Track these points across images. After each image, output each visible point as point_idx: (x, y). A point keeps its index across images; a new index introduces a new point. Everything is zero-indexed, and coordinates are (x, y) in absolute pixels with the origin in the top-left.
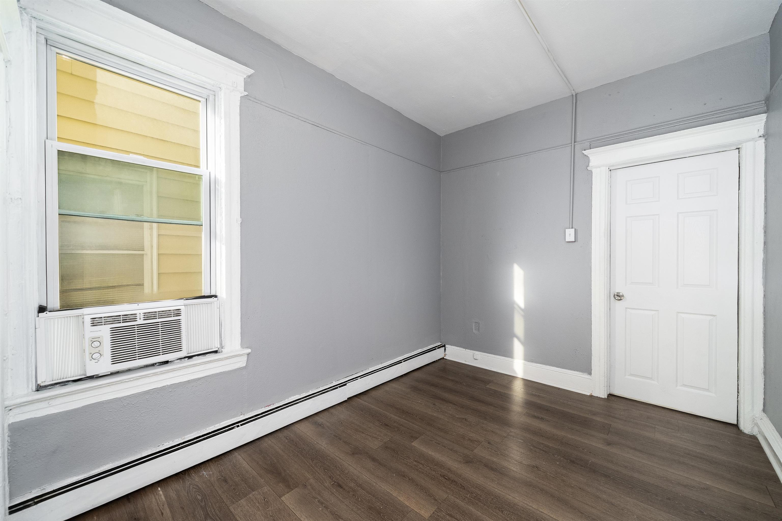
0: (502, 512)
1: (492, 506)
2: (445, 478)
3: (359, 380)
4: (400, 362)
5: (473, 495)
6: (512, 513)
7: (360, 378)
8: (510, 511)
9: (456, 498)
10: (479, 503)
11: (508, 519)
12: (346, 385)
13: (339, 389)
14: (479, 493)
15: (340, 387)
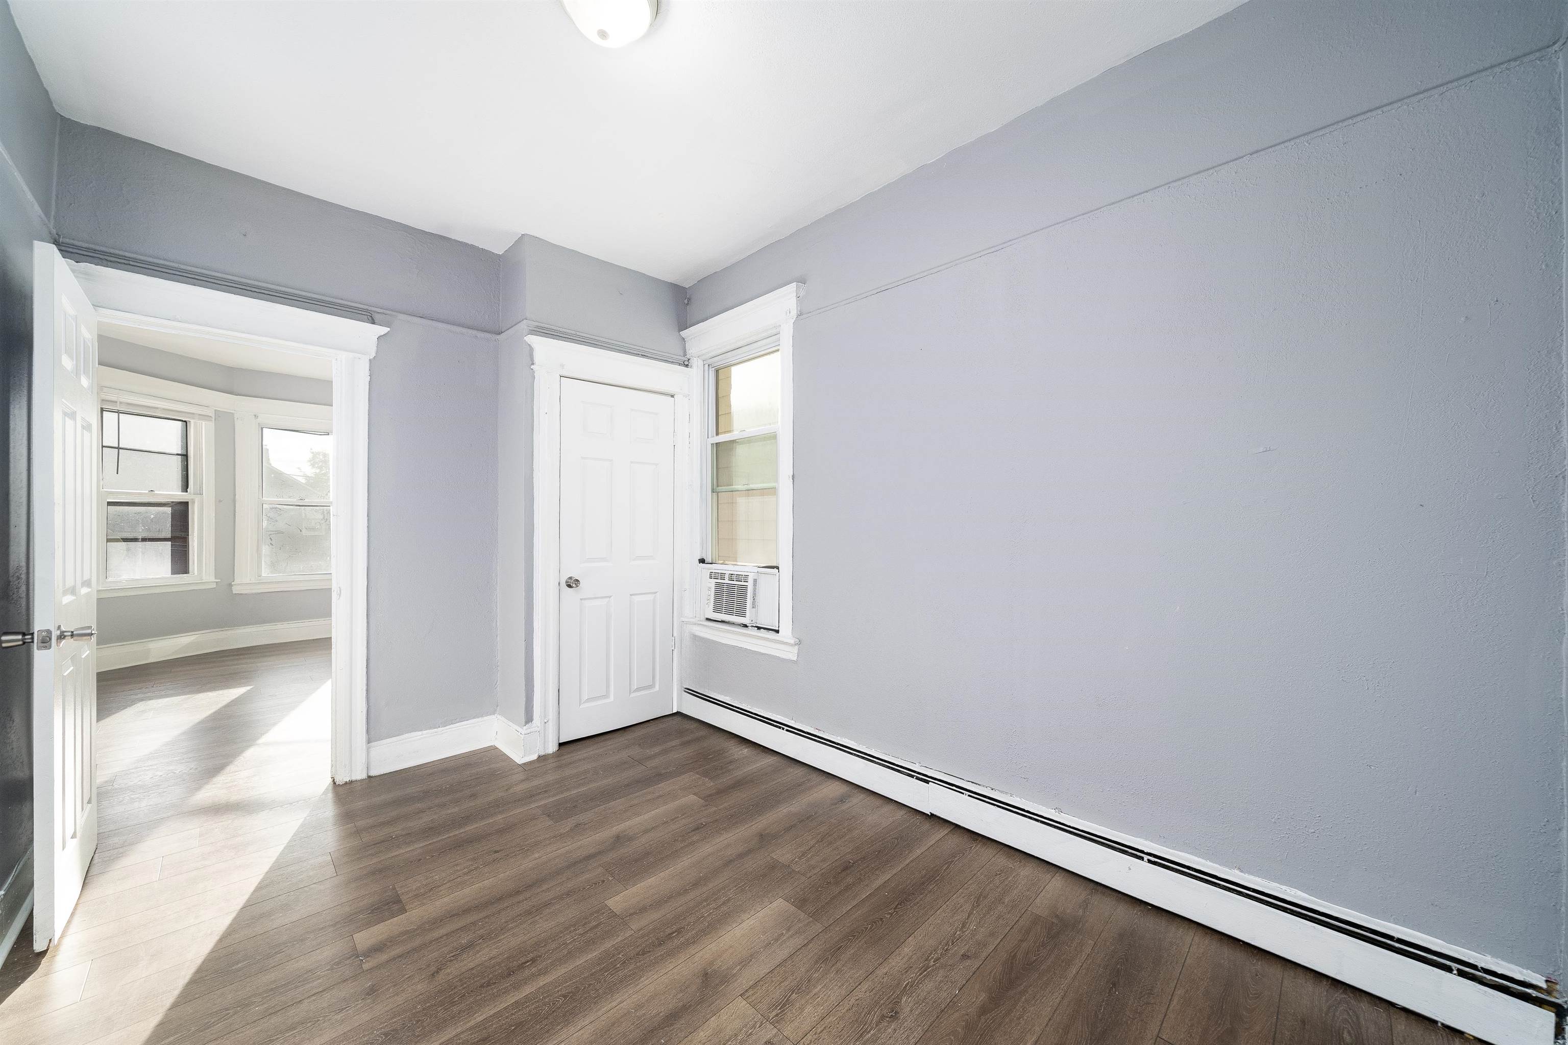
0: (565, 996)
1: (583, 984)
2: (674, 933)
3: (965, 797)
4: (1136, 853)
5: (618, 964)
6: (553, 1010)
7: (969, 796)
8: (559, 1008)
9: (624, 940)
10: (598, 968)
11: (547, 1000)
12: (928, 783)
13: (914, 780)
14: (620, 974)
15: (918, 778)
